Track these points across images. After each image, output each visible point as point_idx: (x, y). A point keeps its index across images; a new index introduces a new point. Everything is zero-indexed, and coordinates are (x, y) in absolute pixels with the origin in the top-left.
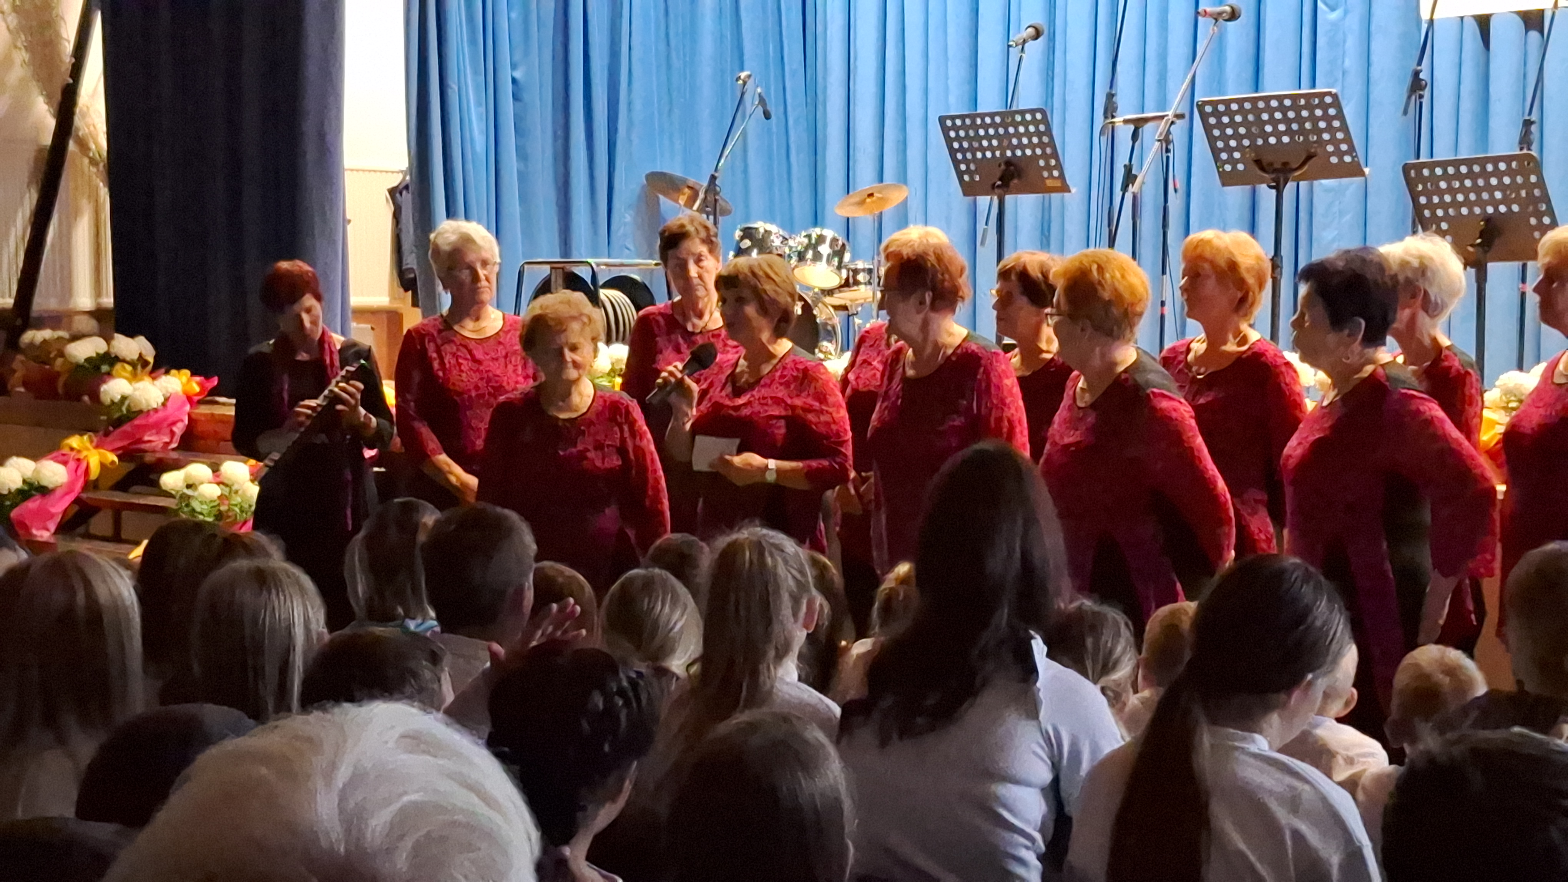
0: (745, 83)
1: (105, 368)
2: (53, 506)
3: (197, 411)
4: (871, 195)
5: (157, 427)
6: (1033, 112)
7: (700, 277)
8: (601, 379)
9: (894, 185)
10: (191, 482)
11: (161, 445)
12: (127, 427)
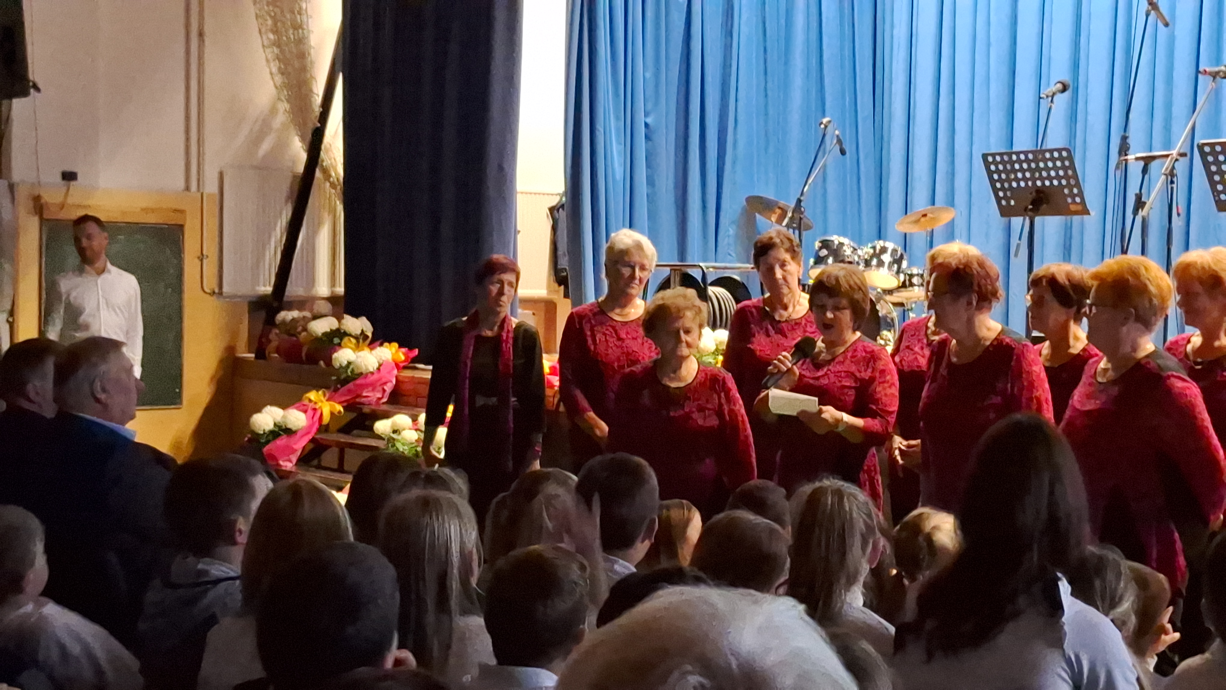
0: (826, 127)
1: (336, 340)
2: (295, 444)
3: (401, 374)
4: (925, 215)
5: (373, 386)
6: (1059, 150)
7: (784, 278)
8: (707, 357)
9: (943, 208)
10: (396, 429)
11: (375, 400)
12: (350, 385)
